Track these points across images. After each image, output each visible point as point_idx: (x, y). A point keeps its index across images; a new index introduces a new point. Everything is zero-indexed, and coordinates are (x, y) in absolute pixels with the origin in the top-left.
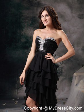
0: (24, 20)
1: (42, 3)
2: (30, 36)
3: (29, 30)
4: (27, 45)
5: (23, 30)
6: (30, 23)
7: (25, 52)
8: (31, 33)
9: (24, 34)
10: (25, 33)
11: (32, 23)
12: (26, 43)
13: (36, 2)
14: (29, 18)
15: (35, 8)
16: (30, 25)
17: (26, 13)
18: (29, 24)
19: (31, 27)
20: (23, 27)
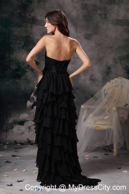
0: (14, 41)
1: (38, 19)
2: (23, 61)
3: (21, 53)
4: (19, 73)
5: (13, 54)
6: (23, 44)
7: (17, 83)
8: (23, 57)
9: (14, 59)
10: (16, 58)
11: (25, 44)
12: (17, 70)
13: (30, 17)
14: (21, 38)
15: (29, 25)
17: (17, 31)
18: (21, 46)
19: (23, 50)
20: (13, 50)
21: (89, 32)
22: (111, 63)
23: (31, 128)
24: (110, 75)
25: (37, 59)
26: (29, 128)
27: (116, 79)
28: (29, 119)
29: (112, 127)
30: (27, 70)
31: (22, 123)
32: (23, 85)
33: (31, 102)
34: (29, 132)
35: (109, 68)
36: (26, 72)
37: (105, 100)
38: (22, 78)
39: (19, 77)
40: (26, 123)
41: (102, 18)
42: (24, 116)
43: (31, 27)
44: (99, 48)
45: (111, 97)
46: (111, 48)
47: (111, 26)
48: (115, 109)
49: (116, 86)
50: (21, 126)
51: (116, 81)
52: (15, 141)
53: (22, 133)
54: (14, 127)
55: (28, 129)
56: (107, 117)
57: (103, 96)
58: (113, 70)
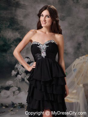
0: (2, 21)
1: (21, 3)
2: (8, 38)
3: (7, 32)
4: (6, 48)
7: (3, 56)
8: (9, 35)
10: (2, 35)
11: (10, 24)
12: (4, 45)
13: (14, 2)
14: (7, 19)
15: (14, 8)
16: (9, 27)
17: (3, 14)
18: (7, 26)
19: (9, 29)
21: (63, 15)
22: (81, 40)
23: (15, 92)
24: (80, 50)
25: (20, 36)
26: (14, 92)
27: (84, 56)
28: (13, 85)
29: (79, 101)
30: (12, 45)
31: (8, 88)
32: (9, 57)
33: (15, 71)
34: (13, 95)
35: (80, 44)
36: (11, 47)
37: (74, 74)
38: (8, 52)
39: (5, 51)
40: (11, 88)
41: (74, 3)
42: (9, 83)
43: (15, 10)
44: (71, 27)
45: (79, 72)
46: (82, 27)
47: (82, 9)
48: (81, 85)
49: (84, 62)
50: (7, 91)
51: (84, 58)
52: (2, 104)
53: (8, 97)
54: (2, 92)
55: (12, 93)
56: (75, 91)
57: (73, 71)
58: (83, 45)
